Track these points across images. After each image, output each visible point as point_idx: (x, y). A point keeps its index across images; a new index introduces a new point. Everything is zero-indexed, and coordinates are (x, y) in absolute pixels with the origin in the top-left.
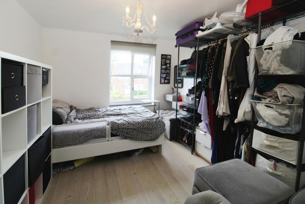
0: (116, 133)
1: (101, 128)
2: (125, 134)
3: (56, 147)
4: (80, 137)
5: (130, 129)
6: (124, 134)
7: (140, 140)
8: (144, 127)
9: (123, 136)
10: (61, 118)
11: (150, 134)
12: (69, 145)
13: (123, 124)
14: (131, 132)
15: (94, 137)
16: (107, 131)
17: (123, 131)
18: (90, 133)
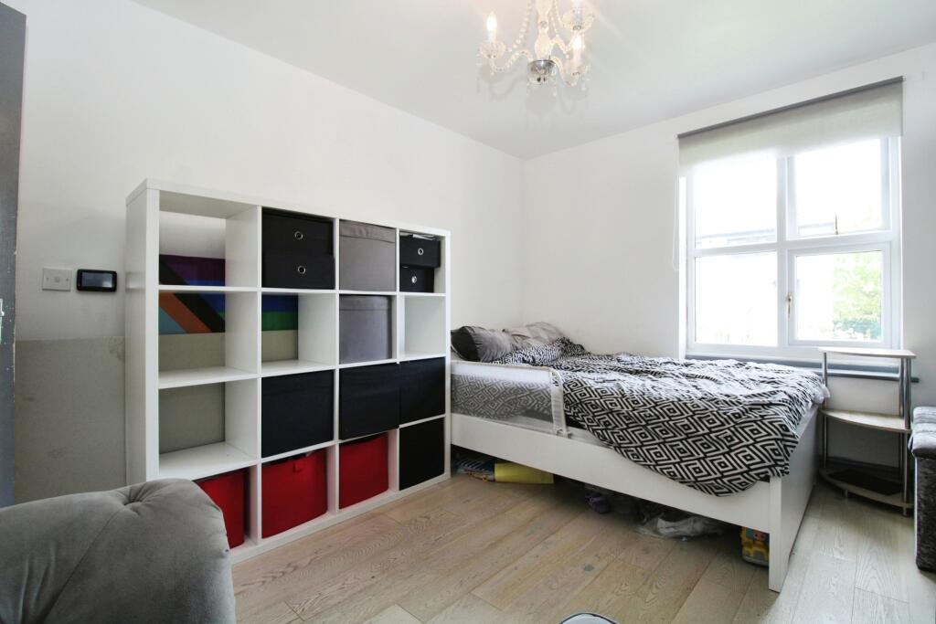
0: (574, 416)
1: (541, 388)
2: (601, 427)
3: (459, 410)
4: (496, 399)
5: (618, 415)
6: (598, 425)
7: (649, 466)
8: (671, 423)
9: (594, 430)
10: (476, 349)
11: (699, 459)
12: (479, 415)
13: (602, 394)
14: (621, 427)
15: (524, 411)
16: (553, 403)
17: (594, 416)
18: (514, 397)
